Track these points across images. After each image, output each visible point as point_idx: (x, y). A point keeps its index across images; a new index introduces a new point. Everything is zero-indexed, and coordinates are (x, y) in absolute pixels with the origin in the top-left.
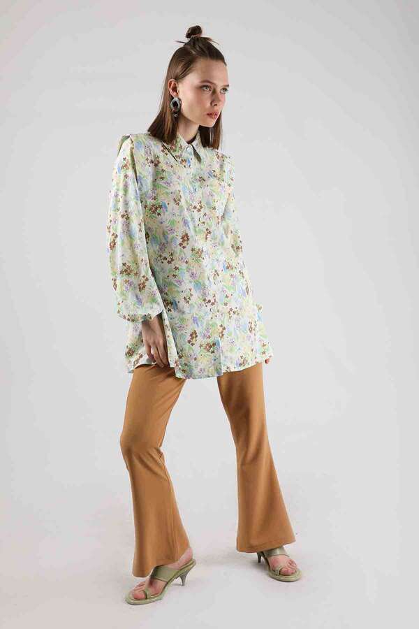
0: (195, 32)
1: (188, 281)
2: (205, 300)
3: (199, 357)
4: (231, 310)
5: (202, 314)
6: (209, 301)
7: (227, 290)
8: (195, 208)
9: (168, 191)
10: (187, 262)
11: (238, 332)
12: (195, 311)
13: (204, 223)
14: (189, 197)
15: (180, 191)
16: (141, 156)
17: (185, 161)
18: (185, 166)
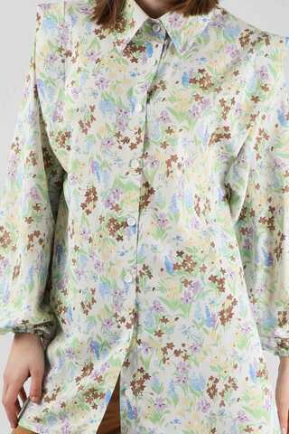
7: (165, 307)
14: (114, 120)
15: (93, 108)
16: (49, 43)
17: (141, 49)
18: (135, 59)
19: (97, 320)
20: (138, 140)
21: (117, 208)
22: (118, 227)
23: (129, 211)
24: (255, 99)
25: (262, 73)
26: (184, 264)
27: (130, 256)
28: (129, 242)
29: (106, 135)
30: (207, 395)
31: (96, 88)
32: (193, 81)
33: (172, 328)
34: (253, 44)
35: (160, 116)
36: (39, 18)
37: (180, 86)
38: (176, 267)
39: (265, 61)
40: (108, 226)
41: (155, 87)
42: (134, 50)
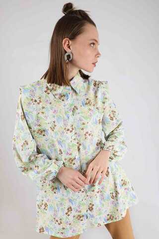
0: (68, 7)
9: (46, 122)
14: (63, 124)
15: (54, 122)
16: (27, 98)
17: (64, 96)
18: (63, 100)
20: (73, 129)
21: (71, 154)
24: (104, 103)
25: (104, 94)
31: (54, 114)
32: (86, 104)
34: (98, 85)
35: (78, 119)
36: (21, 89)
37: (83, 107)
40: (69, 161)
41: (74, 109)
42: (62, 96)
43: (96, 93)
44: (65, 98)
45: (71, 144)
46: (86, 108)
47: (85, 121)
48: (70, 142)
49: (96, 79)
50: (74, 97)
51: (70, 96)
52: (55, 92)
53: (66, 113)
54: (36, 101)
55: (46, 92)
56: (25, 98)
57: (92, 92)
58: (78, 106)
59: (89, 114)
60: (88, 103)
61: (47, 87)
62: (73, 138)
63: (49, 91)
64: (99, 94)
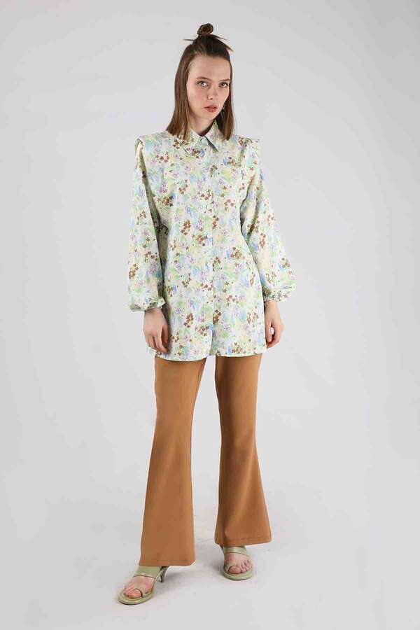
1: (188, 266)
2: (202, 285)
3: (194, 340)
4: (231, 297)
5: (199, 298)
6: (207, 286)
7: (227, 277)
8: (203, 196)
9: (175, 182)
10: (187, 248)
11: (235, 320)
12: (192, 294)
13: (211, 210)
14: (196, 186)
15: (186, 181)
17: (199, 152)
18: (197, 157)
19: (192, 289)
20: (209, 195)
21: (201, 230)
22: (202, 239)
23: (208, 231)
24: (252, 169)
25: (253, 156)
26: (236, 255)
27: (210, 253)
28: (209, 246)
29: (193, 194)
30: (247, 322)
31: (186, 171)
33: (231, 287)
34: (246, 143)
37: (224, 166)
38: (232, 256)
39: (254, 150)
40: (197, 239)
41: (212, 169)
42: (195, 152)
43: (242, 152)
44: (200, 155)
45: (204, 216)
46: (230, 167)
47: (227, 184)
48: (203, 213)
49: (242, 136)
50: (212, 154)
51: (206, 153)
52: (187, 147)
53: (201, 173)
54: (162, 158)
55: (174, 146)
56: (149, 154)
57: (238, 152)
58: (218, 165)
59: (232, 175)
60: (231, 162)
61: (176, 141)
62: (209, 208)
63: (178, 145)
64: (246, 153)
